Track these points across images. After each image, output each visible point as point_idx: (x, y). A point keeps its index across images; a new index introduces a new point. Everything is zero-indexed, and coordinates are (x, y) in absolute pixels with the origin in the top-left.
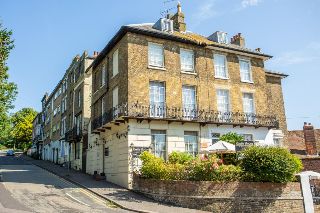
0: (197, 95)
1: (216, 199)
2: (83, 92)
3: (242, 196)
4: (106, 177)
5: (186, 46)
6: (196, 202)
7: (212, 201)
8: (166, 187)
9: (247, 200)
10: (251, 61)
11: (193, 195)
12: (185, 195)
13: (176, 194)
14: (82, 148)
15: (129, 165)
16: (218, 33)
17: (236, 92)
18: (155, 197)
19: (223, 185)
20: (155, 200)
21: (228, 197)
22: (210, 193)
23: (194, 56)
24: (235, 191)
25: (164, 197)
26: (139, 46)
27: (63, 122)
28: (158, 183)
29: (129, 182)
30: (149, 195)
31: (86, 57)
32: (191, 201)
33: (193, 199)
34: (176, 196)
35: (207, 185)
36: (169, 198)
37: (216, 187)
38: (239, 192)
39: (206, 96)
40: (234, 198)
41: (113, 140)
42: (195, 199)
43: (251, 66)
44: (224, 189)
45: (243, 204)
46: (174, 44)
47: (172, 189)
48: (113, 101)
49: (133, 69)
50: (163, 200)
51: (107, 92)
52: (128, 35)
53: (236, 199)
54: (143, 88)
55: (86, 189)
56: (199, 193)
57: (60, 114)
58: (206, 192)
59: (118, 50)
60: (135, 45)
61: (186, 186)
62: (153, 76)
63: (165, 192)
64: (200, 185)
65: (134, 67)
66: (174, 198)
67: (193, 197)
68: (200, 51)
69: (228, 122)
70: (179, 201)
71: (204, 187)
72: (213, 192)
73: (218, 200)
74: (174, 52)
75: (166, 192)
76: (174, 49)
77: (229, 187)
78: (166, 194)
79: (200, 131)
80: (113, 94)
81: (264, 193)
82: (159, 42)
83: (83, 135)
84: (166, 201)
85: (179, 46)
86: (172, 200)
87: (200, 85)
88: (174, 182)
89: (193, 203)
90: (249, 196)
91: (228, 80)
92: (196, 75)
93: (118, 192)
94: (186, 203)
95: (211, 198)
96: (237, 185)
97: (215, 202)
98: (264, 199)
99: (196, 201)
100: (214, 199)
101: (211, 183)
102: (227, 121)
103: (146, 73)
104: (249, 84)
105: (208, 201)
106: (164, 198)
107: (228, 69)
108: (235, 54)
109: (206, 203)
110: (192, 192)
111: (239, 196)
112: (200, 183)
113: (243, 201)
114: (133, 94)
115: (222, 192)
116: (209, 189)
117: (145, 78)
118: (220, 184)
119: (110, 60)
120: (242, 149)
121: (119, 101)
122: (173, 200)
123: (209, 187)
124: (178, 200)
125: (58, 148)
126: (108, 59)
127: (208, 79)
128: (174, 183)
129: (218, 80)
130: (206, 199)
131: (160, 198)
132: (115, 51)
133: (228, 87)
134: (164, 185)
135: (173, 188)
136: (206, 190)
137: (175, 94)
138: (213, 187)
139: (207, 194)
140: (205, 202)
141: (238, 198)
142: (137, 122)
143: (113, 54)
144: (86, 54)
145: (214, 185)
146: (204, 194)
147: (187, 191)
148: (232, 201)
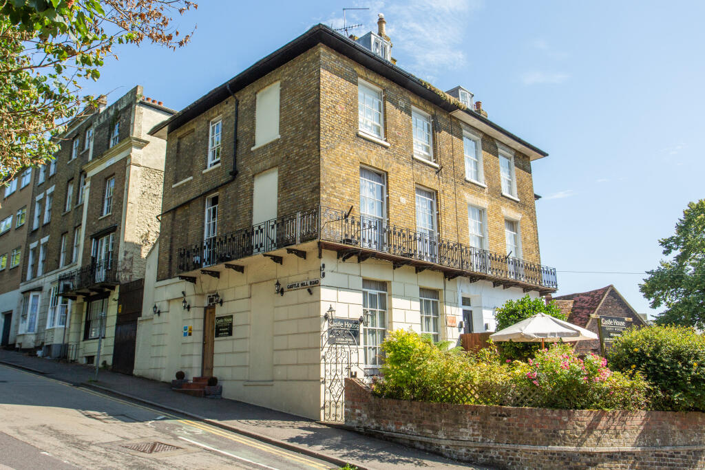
0: (438, 210)
1: (604, 453)
2: (124, 180)
3: (652, 445)
4: (221, 387)
5: (421, 104)
6: (562, 463)
7: (597, 457)
8: (480, 423)
9: (662, 453)
10: (515, 157)
11: (554, 444)
12: (535, 444)
13: (511, 442)
14: (115, 312)
15: (323, 361)
16: (460, 91)
17: (495, 214)
18: (447, 447)
19: (618, 419)
20: (446, 457)
21: (629, 448)
22: (591, 439)
23: (433, 128)
24: (640, 434)
25: (474, 450)
26: (342, 81)
27: (35, 251)
28: (456, 413)
29: (322, 405)
30: (421, 442)
31: (138, 101)
32: (551, 458)
33: (554, 454)
34: (512, 446)
35: (586, 419)
36: (492, 451)
37: (603, 423)
38: (648, 436)
39: (452, 216)
40: (639, 449)
41: (250, 298)
42: (559, 453)
43: (514, 168)
44: (618, 428)
45: (656, 464)
46: (402, 94)
47: (498, 428)
48: (252, 205)
49: (330, 131)
50: (473, 456)
51: (228, 183)
52: (322, 49)
53: (643, 452)
54: (348, 179)
55: (202, 422)
56: (568, 440)
57: (25, 231)
58: (584, 436)
59: (278, 83)
60: (336, 77)
61: (538, 421)
62: (367, 157)
63: (478, 435)
64: (569, 419)
65: (333, 127)
66: (504, 451)
67: (556, 448)
68: (443, 119)
69: (503, 276)
70: (518, 459)
71: (579, 425)
72: (599, 436)
73: (608, 456)
74: (401, 109)
75: (481, 437)
76: (402, 103)
77: (628, 423)
78: (483, 441)
79: (445, 290)
80: (252, 187)
81: (689, 436)
82: (377, 81)
83: (119, 281)
84: (481, 458)
85: (409, 100)
86: (498, 458)
87: (443, 191)
88: (505, 410)
89: (556, 465)
90: (664, 444)
91: (484, 188)
92: (436, 168)
93: (312, 433)
94: (539, 465)
95: (595, 451)
96: (643, 418)
97: (603, 461)
98: (689, 450)
99: (563, 459)
100: (601, 453)
101: (592, 415)
102: (492, 273)
103: (355, 145)
104: (514, 202)
105: (589, 460)
106: (476, 451)
107: (485, 166)
108: (493, 139)
109: (584, 464)
110: (553, 437)
111: (648, 446)
112: (569, 415)
113: (656, 455)
114: (331, 190)
115: (616, 437)
116: (591, 429)
117: (352, 157)
118: (610, 417)
119: (242, 108)
120: (612, 334)
121: (279, 203)
122: (503, 458)
123: (590, 424)
124: (518, 456)
125: (12, 311)
126: (237, 104)
127: (456, 180)
128: (503, 413)
129: (469, 184)
130: (584, 454)
131: (464, 450)
132: (265, 87)
133: (484, 203)
134: (476, 418)
135: (504, 426)
136: (583, 433)
137: (405, 202)
138: (598, 424)
139: (586, 440)
140: (583, 460)
141: (647, 449)
142: (338, 258)
143: (256, 93)
144: (139, 93)
145: (598, 419)
146: (579, 440)
147: (540, 435)
148: (635, 458)
